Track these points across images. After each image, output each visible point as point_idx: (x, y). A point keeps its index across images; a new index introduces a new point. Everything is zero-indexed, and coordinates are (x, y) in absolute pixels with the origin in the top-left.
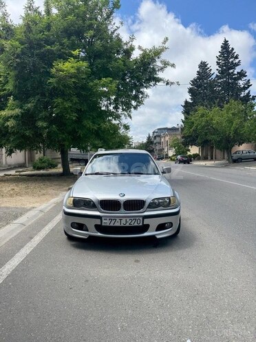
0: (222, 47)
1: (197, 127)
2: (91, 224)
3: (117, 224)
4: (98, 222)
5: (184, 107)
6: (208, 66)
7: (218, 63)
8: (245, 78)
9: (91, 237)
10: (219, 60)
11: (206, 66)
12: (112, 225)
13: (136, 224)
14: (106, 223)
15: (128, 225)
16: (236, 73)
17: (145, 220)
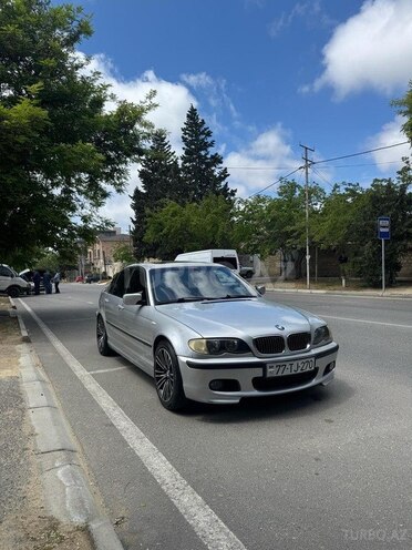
0: (188, 116)
1: (169, 230)
2: (246, 378)
3: (287, 372)
4: (258, 372)
5: (133, 198)
6: (166, 141)
7: (184, 140)
8: (220, 165)
9: (243, 399)
10: (185, 134)
11: (163, 139)
12: (280, 374)
13: (308, 369)
14: (272, 372)
15: (299, 371)
16: (209, 156)
17: (318, 360)
